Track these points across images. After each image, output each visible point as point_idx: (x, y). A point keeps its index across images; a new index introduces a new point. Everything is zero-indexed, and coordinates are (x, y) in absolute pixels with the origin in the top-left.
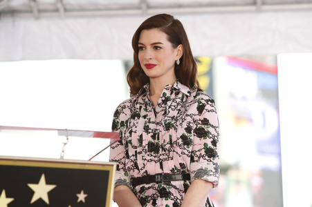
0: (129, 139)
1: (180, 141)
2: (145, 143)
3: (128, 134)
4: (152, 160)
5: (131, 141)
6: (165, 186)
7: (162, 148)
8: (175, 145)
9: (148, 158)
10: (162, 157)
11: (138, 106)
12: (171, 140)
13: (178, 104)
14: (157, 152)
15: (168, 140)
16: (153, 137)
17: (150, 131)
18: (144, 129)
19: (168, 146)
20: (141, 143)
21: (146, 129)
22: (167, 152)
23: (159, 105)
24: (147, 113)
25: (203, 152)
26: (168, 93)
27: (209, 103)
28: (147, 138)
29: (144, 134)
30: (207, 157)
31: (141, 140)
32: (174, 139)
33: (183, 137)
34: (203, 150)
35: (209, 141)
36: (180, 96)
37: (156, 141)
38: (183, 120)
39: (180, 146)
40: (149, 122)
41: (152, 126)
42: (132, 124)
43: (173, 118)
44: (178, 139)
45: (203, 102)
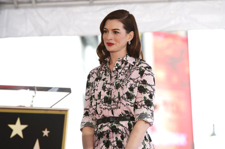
0: (93, 94)
1: (125, 96)
2: (102, 97)
3: (93, 91)
4: (106, 109)
5: (94, 96)
6: (115, 125)
7: (113, 100)
8: (121, 99)
9: (104, 107)
10: (113, 107)
11: (101, 72)
12: (119, 95)
13: (126, 71)
14: (110, 103)
15: (117, 96)
16: (108, 93)
17: (106, 89)
18: (103, 88)
19: (117, 100)
20: (100, 97)
21: (104, 88)
22: (116, 103)
23: (113, 71)
24: (106, 77)
25: (143, 103)
26: (120, 63)
27: (147, 69)
28: (104, 94)
29: (102, 91)
30: (146, 106)
31: (100, 95)
32: (121, 95)
33: (127, 93)
34: (144, 102)
35: (147, 95)
36: (128, 65)
37: (110, 96)
38: (128, 81)
39: (125, 99)
40: (106, 83)
41: (108, 86)
42: (95, 85)
43: (121, 80)
44: (124, 94)
45: (143, 68)
